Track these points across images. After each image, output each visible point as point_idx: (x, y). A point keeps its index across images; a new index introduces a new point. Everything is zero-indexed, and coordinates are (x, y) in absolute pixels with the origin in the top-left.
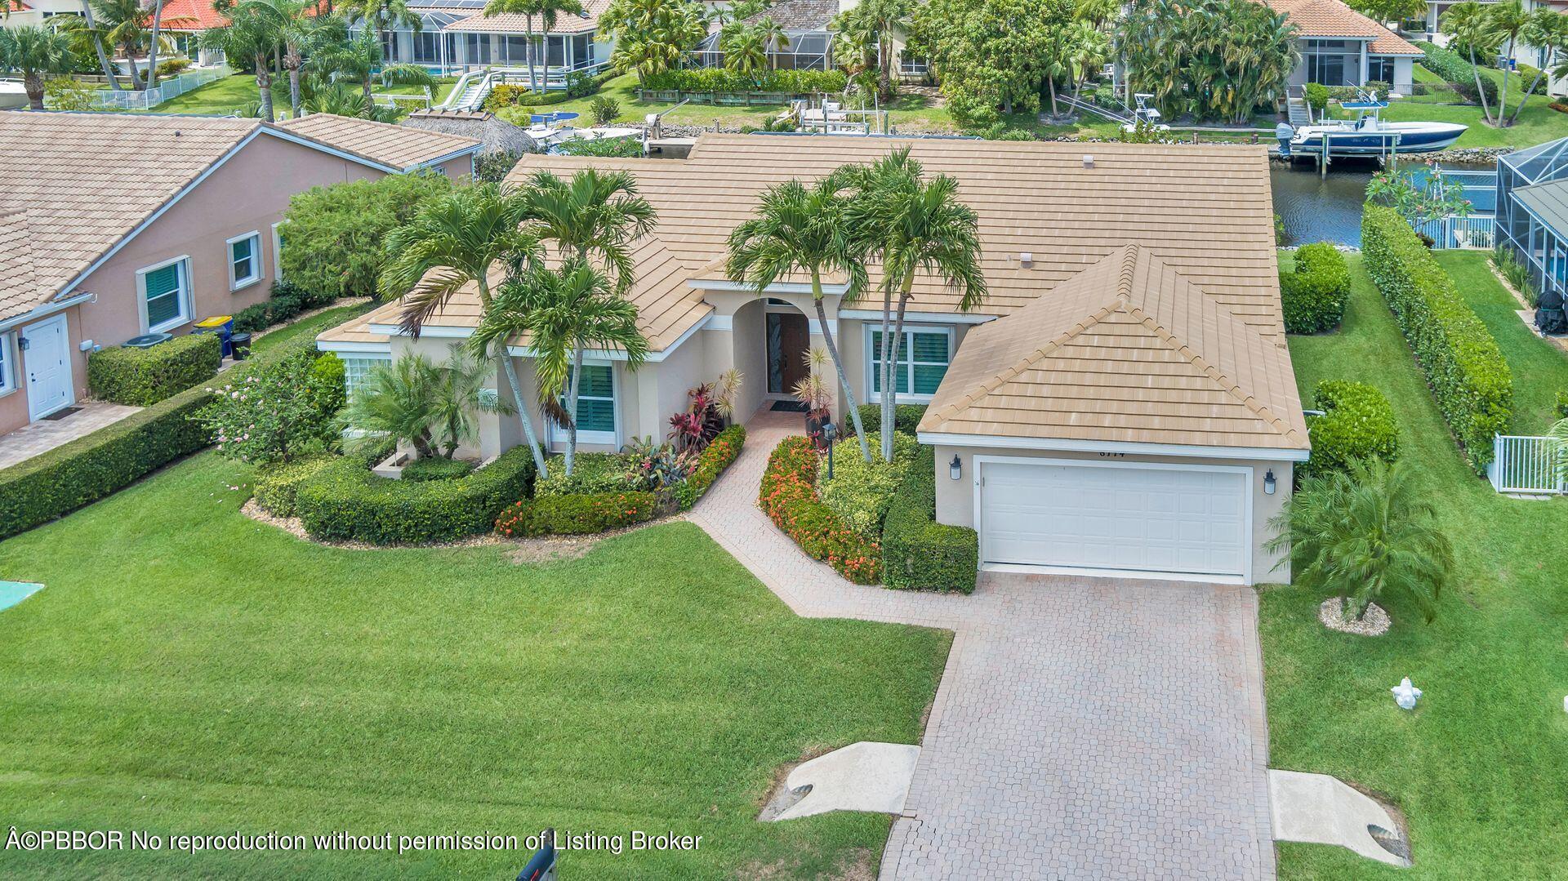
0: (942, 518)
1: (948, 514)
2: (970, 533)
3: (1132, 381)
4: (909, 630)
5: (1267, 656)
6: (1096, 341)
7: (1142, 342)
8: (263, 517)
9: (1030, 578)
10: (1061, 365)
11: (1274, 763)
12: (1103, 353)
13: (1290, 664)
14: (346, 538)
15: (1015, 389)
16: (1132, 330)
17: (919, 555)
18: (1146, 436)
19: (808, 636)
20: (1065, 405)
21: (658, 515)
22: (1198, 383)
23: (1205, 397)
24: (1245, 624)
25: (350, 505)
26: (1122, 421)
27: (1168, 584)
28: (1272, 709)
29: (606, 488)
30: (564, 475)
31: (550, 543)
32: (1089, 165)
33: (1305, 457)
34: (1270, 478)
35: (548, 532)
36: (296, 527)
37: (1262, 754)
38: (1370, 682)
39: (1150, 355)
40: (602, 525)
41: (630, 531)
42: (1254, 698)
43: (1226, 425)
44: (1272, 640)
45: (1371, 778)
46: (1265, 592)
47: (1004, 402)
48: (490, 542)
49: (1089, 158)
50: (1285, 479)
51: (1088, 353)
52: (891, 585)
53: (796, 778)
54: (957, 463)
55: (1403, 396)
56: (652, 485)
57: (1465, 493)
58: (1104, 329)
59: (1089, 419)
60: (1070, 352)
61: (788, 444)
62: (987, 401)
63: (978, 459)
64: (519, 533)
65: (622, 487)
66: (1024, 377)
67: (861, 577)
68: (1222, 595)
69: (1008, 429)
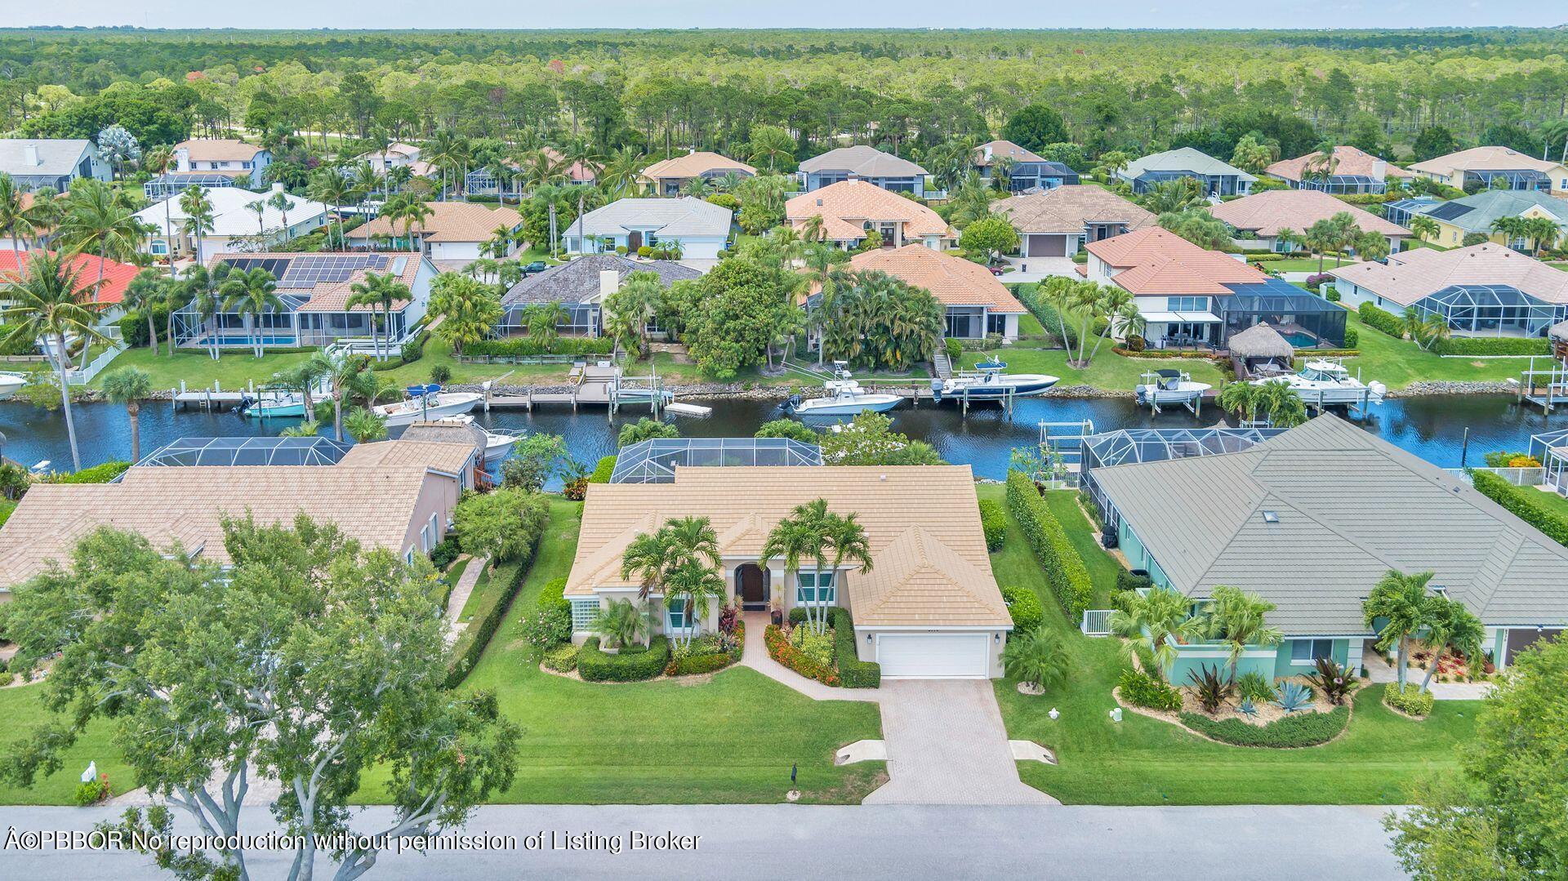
0: (861, 659)
1: (863, 656)
2: (877, 665)
3: (937, 599)
4: (862, 703)
5: (1000, 705)
6: (918, 581)
7: (938, 581)
8: (554, 672)
9: (899, 681)
10: (906, 593)
11: (1010, 738)
12: (922, 587)
13: (1010, 707)
14: (602, 679)
15: (889, 605)
16: (932, 576)
17: (859, 674)
18: (948, 623)
19: (823, 707)
20: (912, 611)
21: (731, 663)
22: (965, 599)
23: (969, 605)
24: (989, 693)
25: (609, 666)
26: (937, 617)
27: (955, 680)
28: (1006, 722)
29: (706, 653)
30: (686, 649)
31: (690, 677)
32: (883, 480)
33: (1012, 628)
34: (997, 637)
35: (689, 672)
36: (575, 675)
37: (1005, 735)
38: (1040, 711)
39: (943, 587)
40: (712, 668)
41: (722, 671)
42: (998, 718)
43: (980, 617)
44: (1002, 698)
45: (1043, 741)
46: (995, 681)
47: (886, 611)
48: (663, 677)
49: (883, 477)
50: (1003, 637)
51: (916, 587)
52: (846, 687)
53: (840, 753)
54: (870, 637)
55: (1039, 588)
56: (724, 651)
57: (1071, 636)
58: (921, 576)
59: (923, 617)
60: (908, 587)
61: (768, 628)
62: (879, 611)
63: (878, 635)
64: (677, 674)
65: (712, 652)
66: (892, 599)
67: (833, 684)
68: (978, 683)
69: (892, 623)
